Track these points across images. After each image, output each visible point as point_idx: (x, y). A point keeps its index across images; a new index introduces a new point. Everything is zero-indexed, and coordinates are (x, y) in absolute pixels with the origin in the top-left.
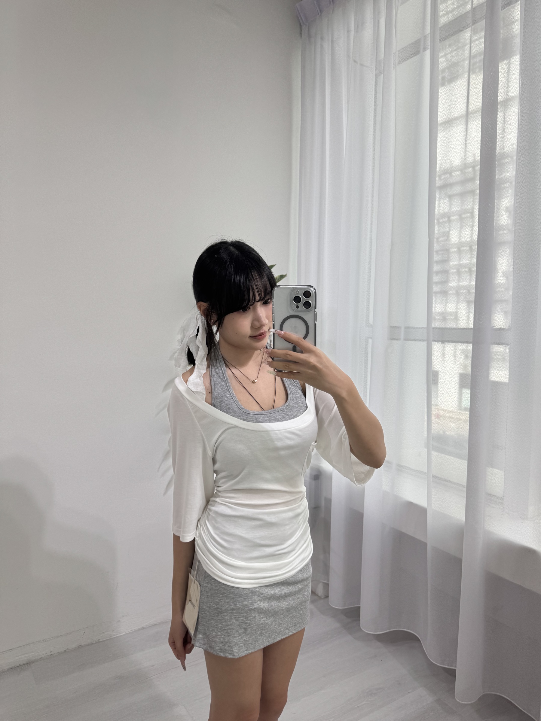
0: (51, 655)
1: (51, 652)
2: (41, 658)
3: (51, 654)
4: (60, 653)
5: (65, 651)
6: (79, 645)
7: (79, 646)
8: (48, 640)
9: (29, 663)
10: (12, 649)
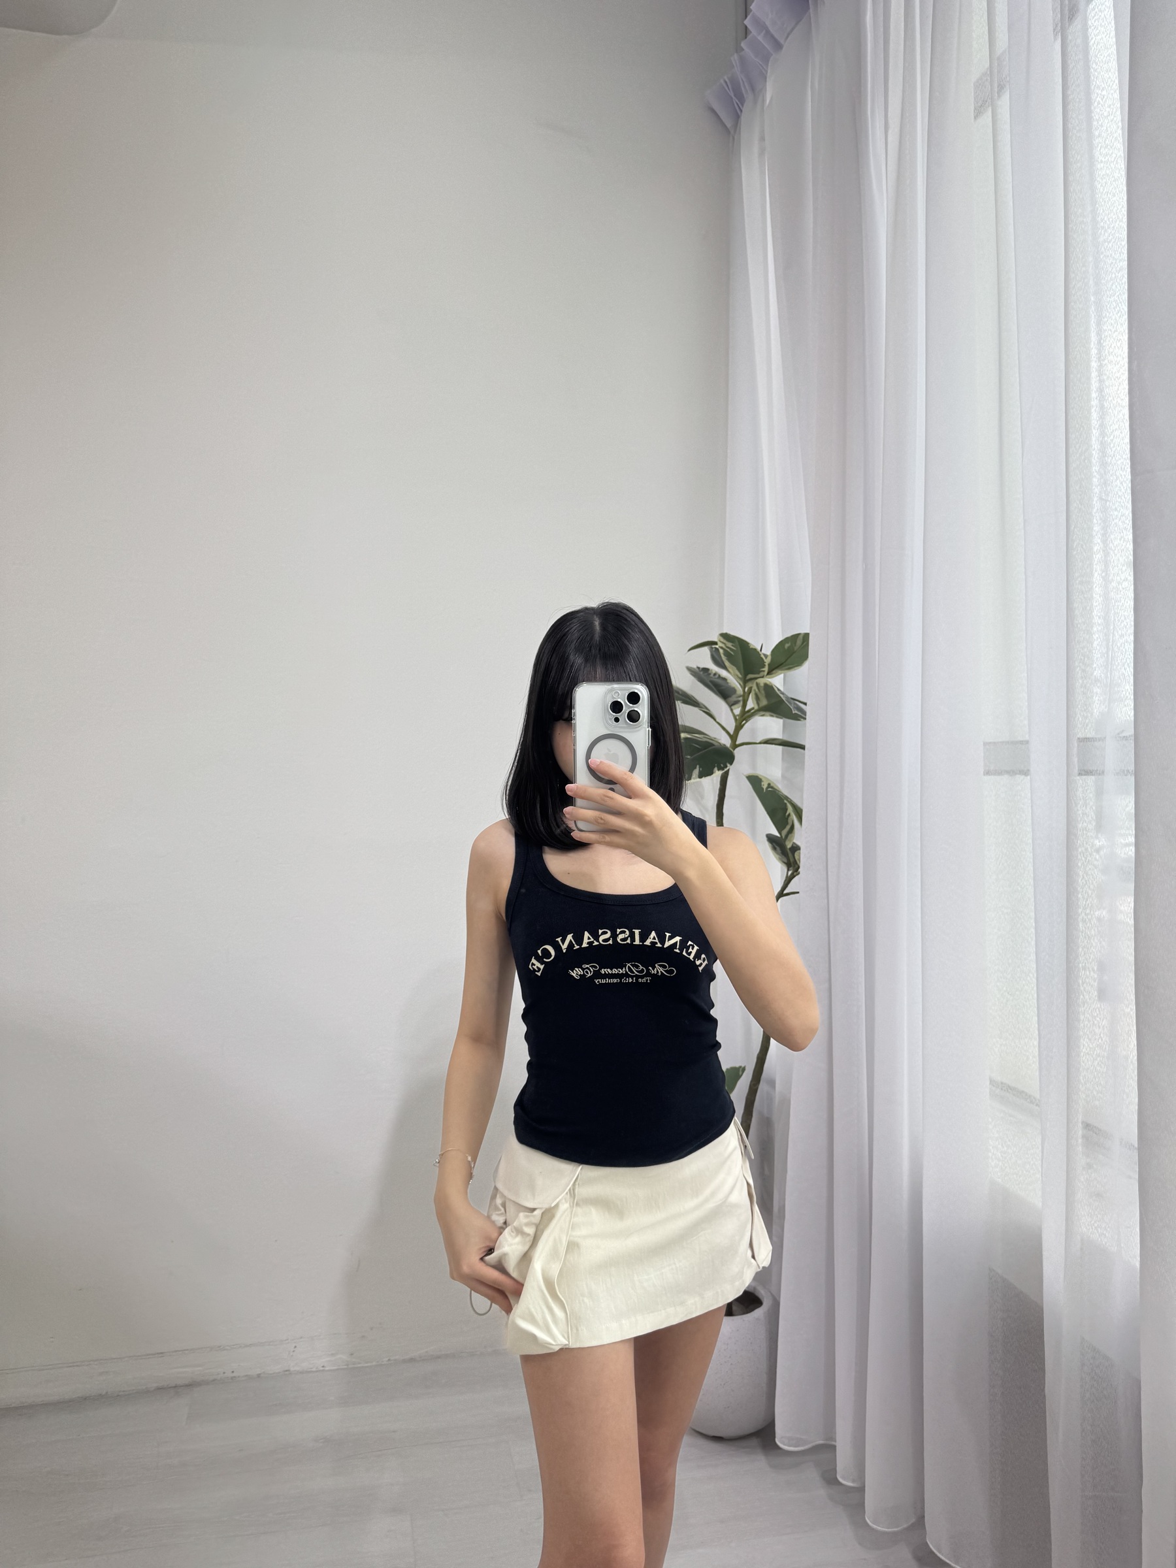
0: (232, 1378)
1: (233, 1372)
2: (214, 1380)
3: (234, 1375)
4: (249, 1378)
5: (259, 1376)
6: (287, 1369)
7: (287, 1371)
8: (227, 1348)
9: (191, 1385)
10: (162, 1353)
